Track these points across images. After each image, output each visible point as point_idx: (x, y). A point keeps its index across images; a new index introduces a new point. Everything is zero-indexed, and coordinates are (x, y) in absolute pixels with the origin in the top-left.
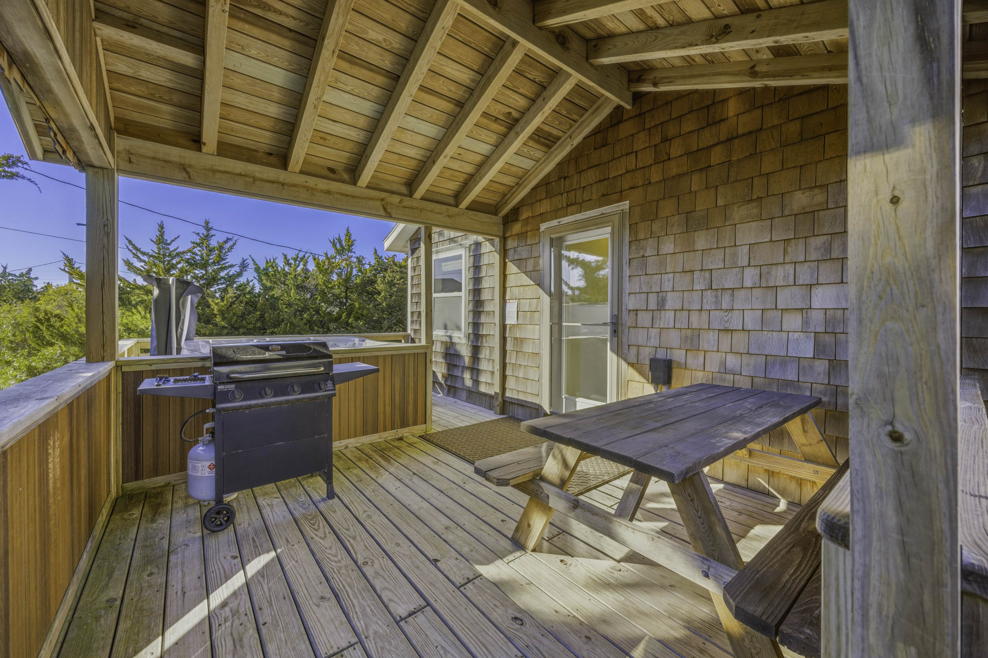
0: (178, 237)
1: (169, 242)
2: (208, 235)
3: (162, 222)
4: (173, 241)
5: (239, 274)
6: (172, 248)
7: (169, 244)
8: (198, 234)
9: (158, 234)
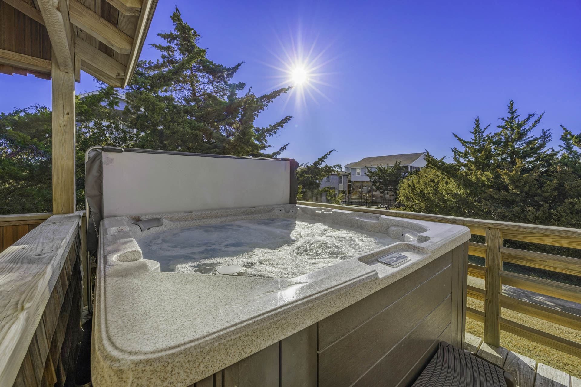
0: (489, 125)
1: (482, 131)
2: (513, 117)
3: (478, 117)
4: (485, 129)
5: (542, 146)
6: (485, 134)
7: (483, 132)
8: (503, 119)
9: (475, 126)
